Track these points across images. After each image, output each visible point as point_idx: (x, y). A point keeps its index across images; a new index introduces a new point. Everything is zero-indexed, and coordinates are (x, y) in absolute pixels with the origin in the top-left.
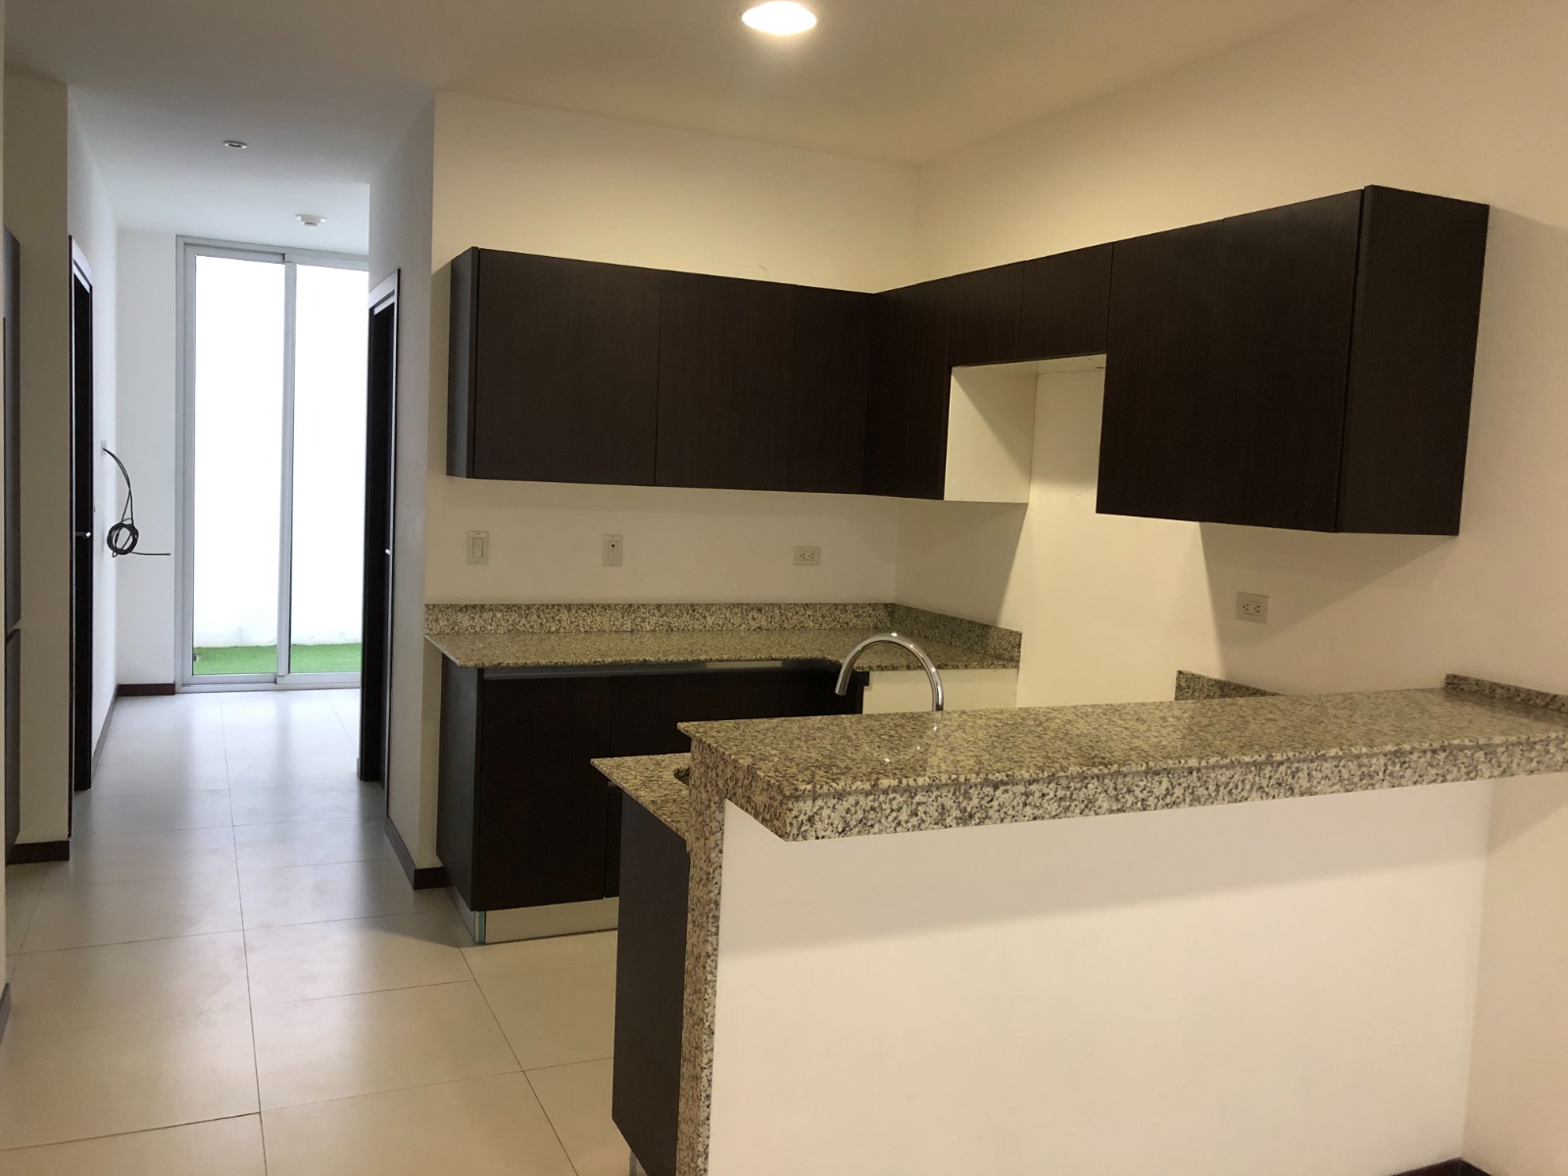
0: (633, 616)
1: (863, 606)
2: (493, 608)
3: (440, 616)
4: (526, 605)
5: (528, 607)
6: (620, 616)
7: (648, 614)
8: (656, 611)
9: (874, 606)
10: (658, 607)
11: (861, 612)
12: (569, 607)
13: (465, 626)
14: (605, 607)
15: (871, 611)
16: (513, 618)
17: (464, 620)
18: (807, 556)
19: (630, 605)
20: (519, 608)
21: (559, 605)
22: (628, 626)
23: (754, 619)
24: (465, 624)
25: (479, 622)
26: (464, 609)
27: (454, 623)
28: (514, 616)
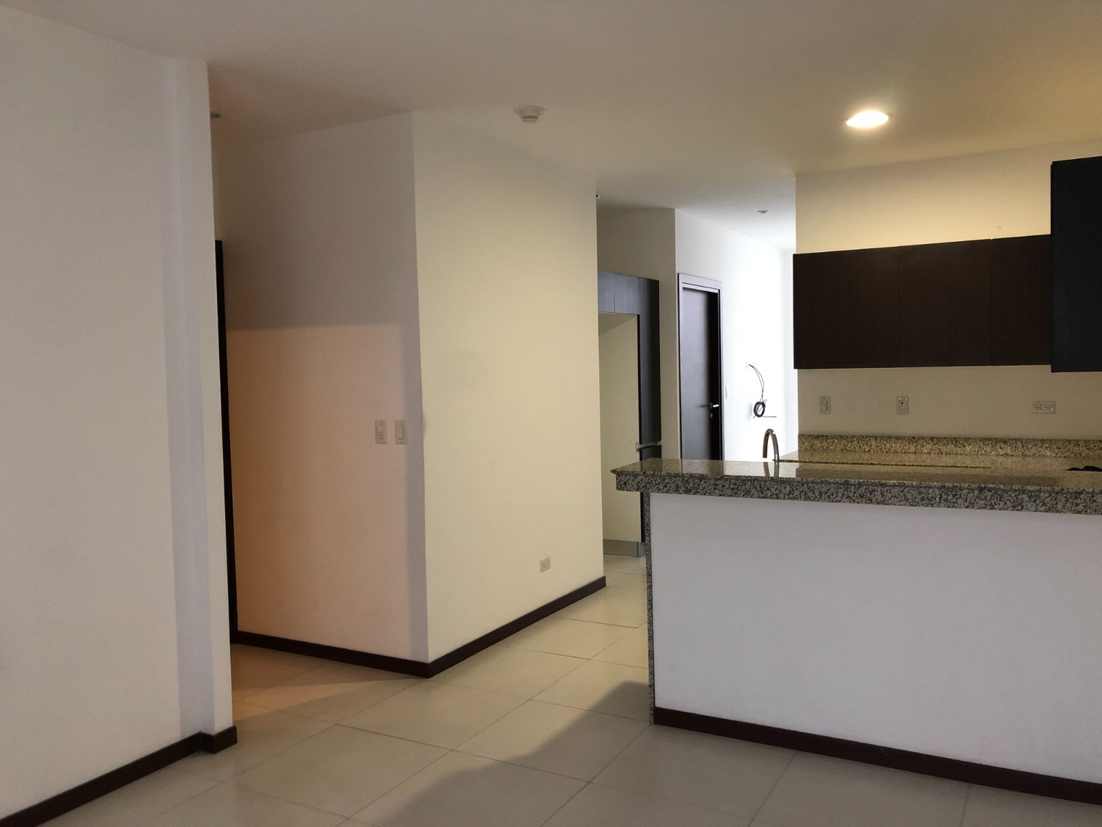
0: (915, 444)
2: (833, 437)
3: (805, 441)
4: (851, 436)
6: (907, 444)
7: (925, 443)
8: (931, 442)
10: (932, 439)
11: (1092, 446)
12: (876, 438)
14: (898, 438)
20: (847, 437)
21: (870, 436)
22: (913, 450)
23: (1001, 448)
24: (819, 445)
25: (825, 444)
26: (818, 437)
27: (813, 445)
28: (845, 442)
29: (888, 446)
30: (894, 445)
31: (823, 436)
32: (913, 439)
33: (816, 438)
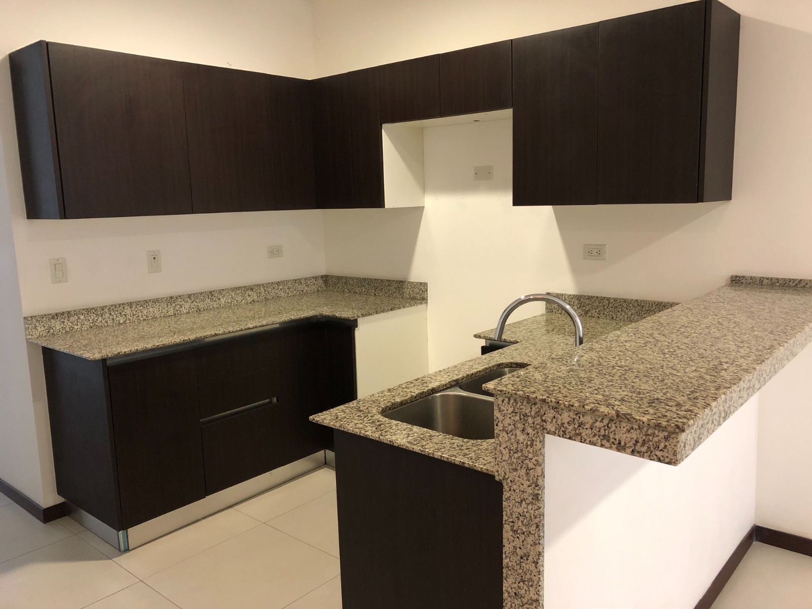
1: (310, 278)
2: (77, 313)
3: (37, 325)
5: (102, 308)
9: (316, 278)
10: (189, 296)
11: (309, 282)
13: (58, 328)
14: (156, 301)
15: (314, 282)
16: (92, 318)
17: (57, 325)
18: (275, 252)
19: (171, 298)
20: (96, 310)
21: (123, 304)
25: (68, 324)
26: (55, 316)
27: (50, 328)
28: (93, 316)
30: (151, 310)
31: (63, 313)
32: (171, 300)
33: (53, 318)
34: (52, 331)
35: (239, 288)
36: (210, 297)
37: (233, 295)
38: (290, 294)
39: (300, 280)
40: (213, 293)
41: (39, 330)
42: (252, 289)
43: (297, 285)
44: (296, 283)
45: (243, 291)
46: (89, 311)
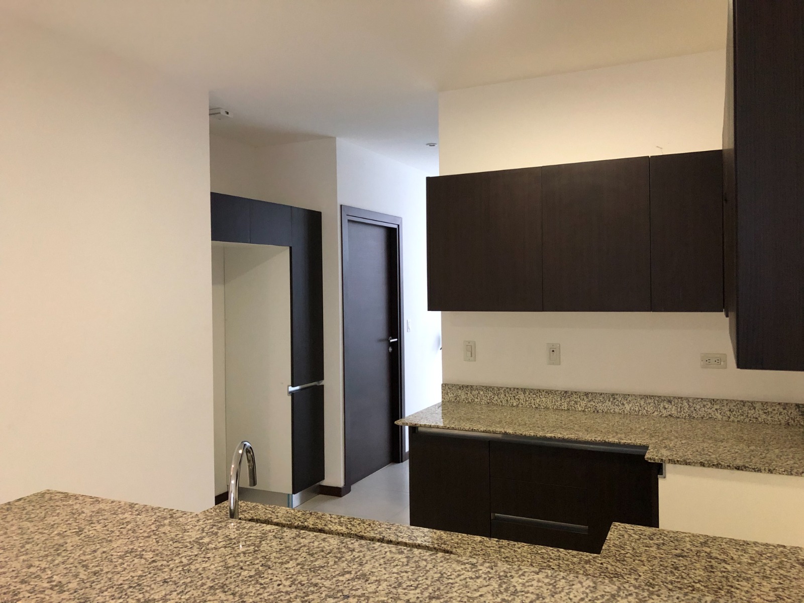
0: (568, 400)
1: (773, 404)
2: (479, 388)
3: (449, 391)
4: (497, 388)
5: (499, 389)
6: (559, 399)
7: (579, 399)
8: (585, 398)
9: (785, 406)
10: (587, 394)
11: (770, 410)
12: (524, 390)
14: (549, 392)
15: (781, 410)
17: (462, 395)
19: (566, 392)
20: (493, 389)
21: (518, 389)
22: (565, 406)
23: (665, 408)
24: (463, 397)
25: (470, 397)
26: (462, 387)
27: (457, 396)
28: (490, 394)
29: (538, 400)
30: (544, 399)
31: (467, 387)
32: (566, 394)
33: (460, 388)
34: (458, 399)
35: (651, 397)
36: (611, 400)
37: (642, 403)
38: (732, 418)
39: (752, 403)
40: (616, 397)
41: (450, 396)
42: (670, 402)
43: (746, 409)
44: (744, 405)
45: (656, 402)
46: (487, 388)
